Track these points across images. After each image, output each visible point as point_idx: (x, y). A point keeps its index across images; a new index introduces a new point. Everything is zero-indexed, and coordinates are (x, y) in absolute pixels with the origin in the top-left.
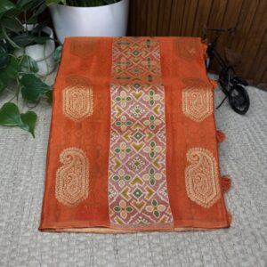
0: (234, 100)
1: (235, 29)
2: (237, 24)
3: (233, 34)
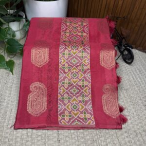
1: (127, 17)
2: (128, 14)
3: (126, 20)
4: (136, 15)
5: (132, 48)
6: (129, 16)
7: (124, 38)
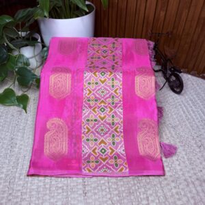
0: (172, 84)
3: (170, 36)
4: (184, 29)
5: (181, 72)
6: (175, 31)
7: (169, 60)
